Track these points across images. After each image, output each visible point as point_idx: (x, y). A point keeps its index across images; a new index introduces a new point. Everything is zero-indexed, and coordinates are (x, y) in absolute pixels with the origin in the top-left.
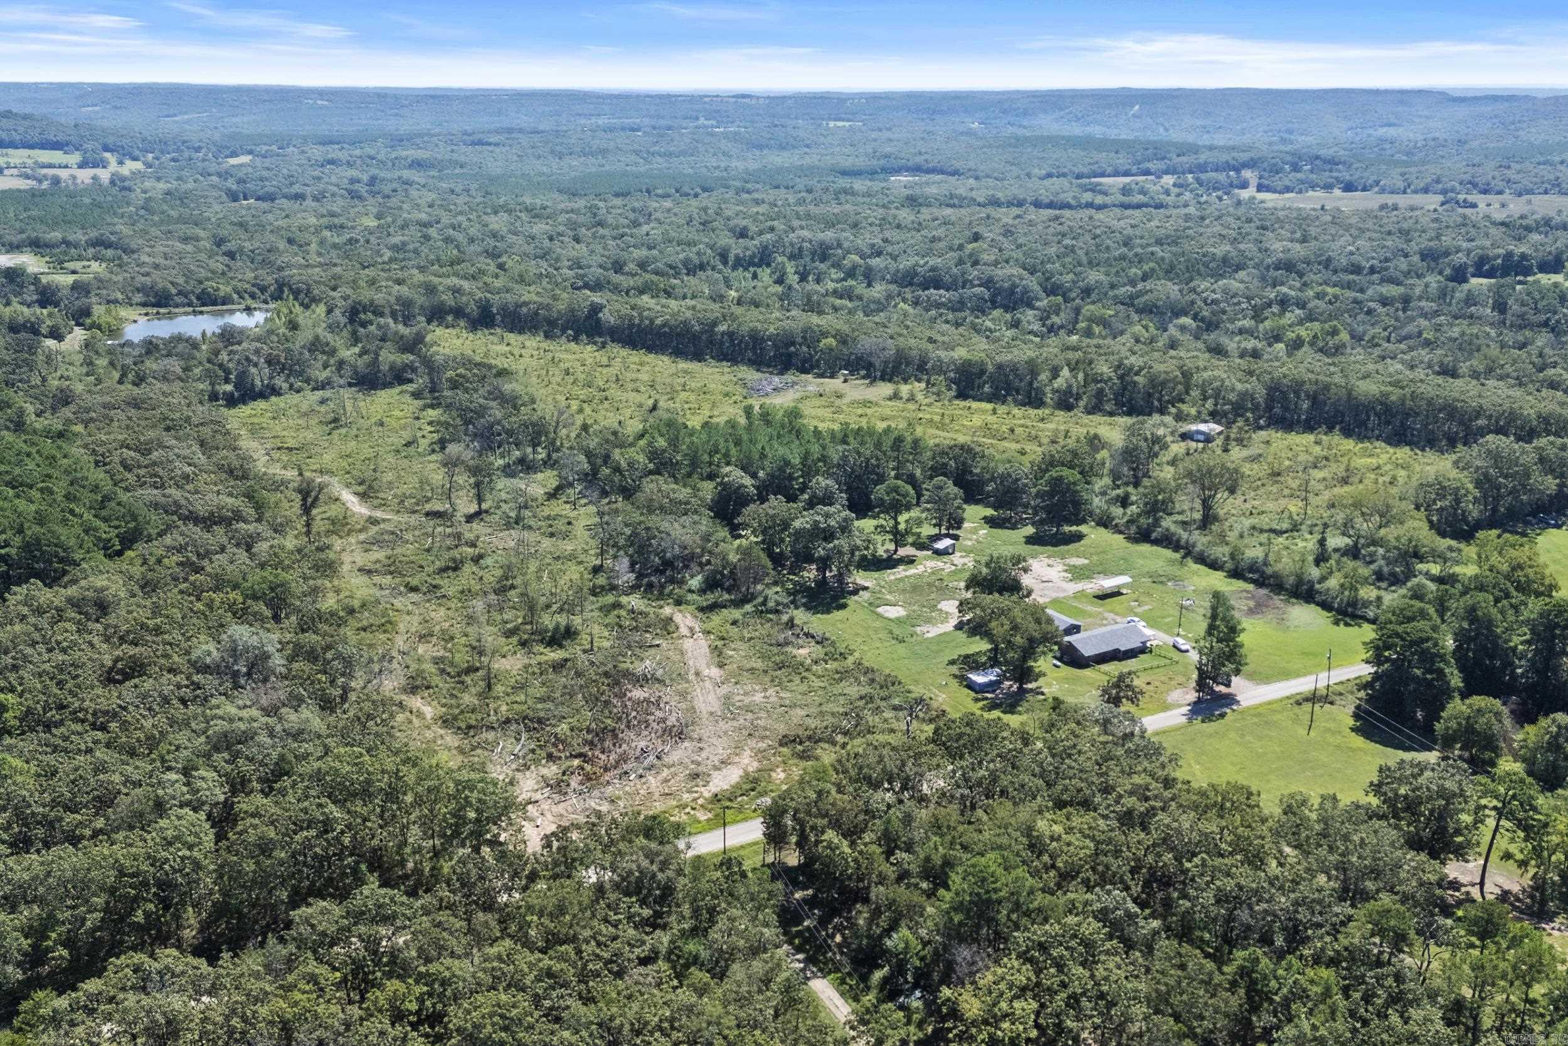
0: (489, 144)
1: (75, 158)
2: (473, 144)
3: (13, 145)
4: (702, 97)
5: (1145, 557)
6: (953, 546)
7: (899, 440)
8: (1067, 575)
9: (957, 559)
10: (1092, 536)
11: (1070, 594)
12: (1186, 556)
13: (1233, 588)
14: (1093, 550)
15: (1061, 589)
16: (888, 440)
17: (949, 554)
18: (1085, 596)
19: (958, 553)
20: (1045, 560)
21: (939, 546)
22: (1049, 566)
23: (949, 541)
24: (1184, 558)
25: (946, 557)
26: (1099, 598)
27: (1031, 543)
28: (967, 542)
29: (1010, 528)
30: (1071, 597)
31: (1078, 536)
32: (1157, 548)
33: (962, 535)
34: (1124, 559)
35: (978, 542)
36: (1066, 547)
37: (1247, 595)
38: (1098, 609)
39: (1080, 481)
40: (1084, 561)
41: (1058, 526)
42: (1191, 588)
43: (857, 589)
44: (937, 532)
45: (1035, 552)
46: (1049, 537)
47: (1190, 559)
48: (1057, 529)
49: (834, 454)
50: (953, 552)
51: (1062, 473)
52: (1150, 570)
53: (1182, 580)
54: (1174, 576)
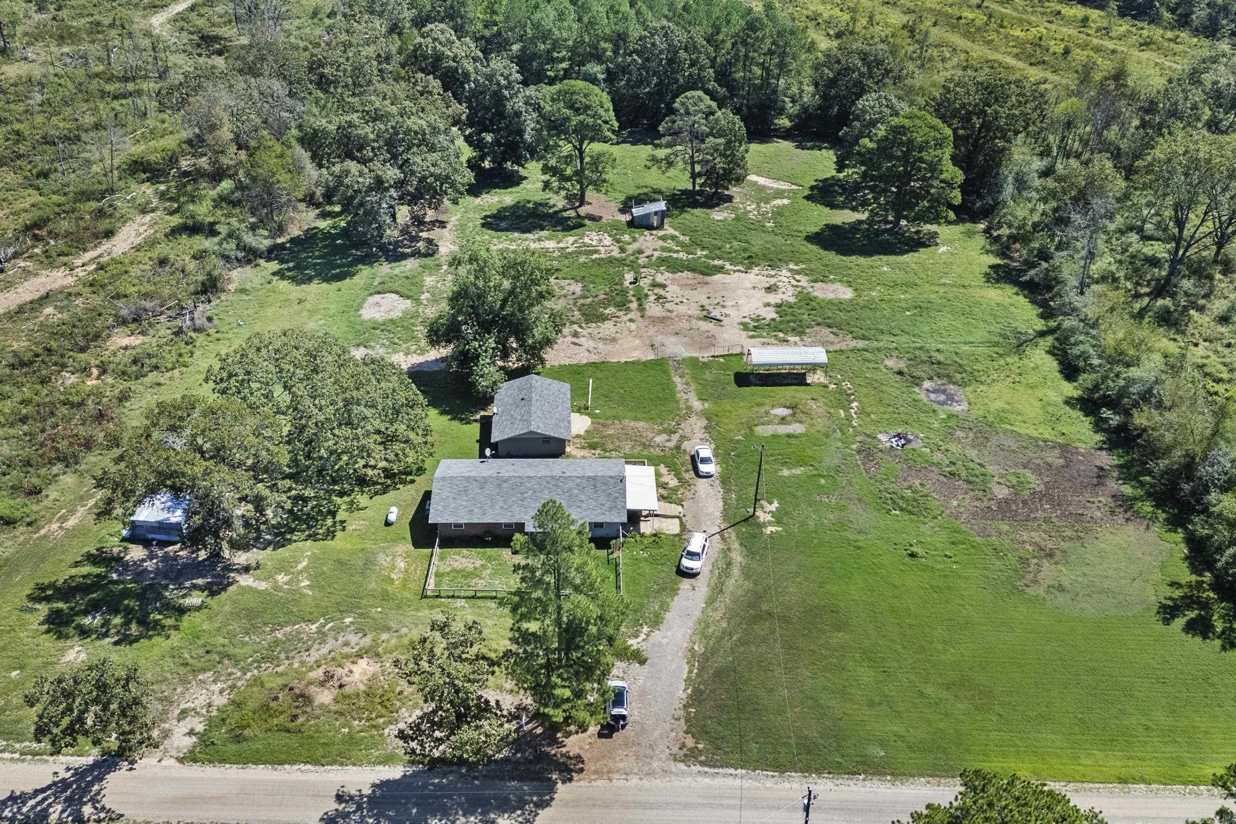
5: (968, 312)
6: (663, 215)
7: (752, 26)
8: (770, 314)
9: (648, 242)
10: (943, 249)
11: (705, 356)
12: (1050, 331)
13: (1047, 433)
14: (899, 276)
15: (711, 340)
16: (738, 23)
17: (650, 228)
18: (724, 367)
19: (669, 230)
20: (784, 275)
21: (637, 211)
22: (769, 289)
23: (662, 206)
24: (1042, 334)
25: (637, 233)
26: (744, 379)
27: (815, 238)
28: (719, 215)
29: (833, 206)
30: (693, 363)
31: (917, 243)
32: (1022, 300)
33: (737, 200)
34: (921, 309)
35: (737, 219)
36: (862, 260)
37: (1054, 458)
38: (697, 405)
39: (939, 145)
40: (846, 294)
41: (898, 218)
42: (957, 408)
43: (417, 254)
44: (690, 187)
45: (795, 256)
46: (867, 234)
47: (1050, 340)
48: (896, 223)
49: (635, 31)
50: (660, 226)
51: (907, 123)
52: (931, 344)
53: (963, 384)
54: (961, 369)
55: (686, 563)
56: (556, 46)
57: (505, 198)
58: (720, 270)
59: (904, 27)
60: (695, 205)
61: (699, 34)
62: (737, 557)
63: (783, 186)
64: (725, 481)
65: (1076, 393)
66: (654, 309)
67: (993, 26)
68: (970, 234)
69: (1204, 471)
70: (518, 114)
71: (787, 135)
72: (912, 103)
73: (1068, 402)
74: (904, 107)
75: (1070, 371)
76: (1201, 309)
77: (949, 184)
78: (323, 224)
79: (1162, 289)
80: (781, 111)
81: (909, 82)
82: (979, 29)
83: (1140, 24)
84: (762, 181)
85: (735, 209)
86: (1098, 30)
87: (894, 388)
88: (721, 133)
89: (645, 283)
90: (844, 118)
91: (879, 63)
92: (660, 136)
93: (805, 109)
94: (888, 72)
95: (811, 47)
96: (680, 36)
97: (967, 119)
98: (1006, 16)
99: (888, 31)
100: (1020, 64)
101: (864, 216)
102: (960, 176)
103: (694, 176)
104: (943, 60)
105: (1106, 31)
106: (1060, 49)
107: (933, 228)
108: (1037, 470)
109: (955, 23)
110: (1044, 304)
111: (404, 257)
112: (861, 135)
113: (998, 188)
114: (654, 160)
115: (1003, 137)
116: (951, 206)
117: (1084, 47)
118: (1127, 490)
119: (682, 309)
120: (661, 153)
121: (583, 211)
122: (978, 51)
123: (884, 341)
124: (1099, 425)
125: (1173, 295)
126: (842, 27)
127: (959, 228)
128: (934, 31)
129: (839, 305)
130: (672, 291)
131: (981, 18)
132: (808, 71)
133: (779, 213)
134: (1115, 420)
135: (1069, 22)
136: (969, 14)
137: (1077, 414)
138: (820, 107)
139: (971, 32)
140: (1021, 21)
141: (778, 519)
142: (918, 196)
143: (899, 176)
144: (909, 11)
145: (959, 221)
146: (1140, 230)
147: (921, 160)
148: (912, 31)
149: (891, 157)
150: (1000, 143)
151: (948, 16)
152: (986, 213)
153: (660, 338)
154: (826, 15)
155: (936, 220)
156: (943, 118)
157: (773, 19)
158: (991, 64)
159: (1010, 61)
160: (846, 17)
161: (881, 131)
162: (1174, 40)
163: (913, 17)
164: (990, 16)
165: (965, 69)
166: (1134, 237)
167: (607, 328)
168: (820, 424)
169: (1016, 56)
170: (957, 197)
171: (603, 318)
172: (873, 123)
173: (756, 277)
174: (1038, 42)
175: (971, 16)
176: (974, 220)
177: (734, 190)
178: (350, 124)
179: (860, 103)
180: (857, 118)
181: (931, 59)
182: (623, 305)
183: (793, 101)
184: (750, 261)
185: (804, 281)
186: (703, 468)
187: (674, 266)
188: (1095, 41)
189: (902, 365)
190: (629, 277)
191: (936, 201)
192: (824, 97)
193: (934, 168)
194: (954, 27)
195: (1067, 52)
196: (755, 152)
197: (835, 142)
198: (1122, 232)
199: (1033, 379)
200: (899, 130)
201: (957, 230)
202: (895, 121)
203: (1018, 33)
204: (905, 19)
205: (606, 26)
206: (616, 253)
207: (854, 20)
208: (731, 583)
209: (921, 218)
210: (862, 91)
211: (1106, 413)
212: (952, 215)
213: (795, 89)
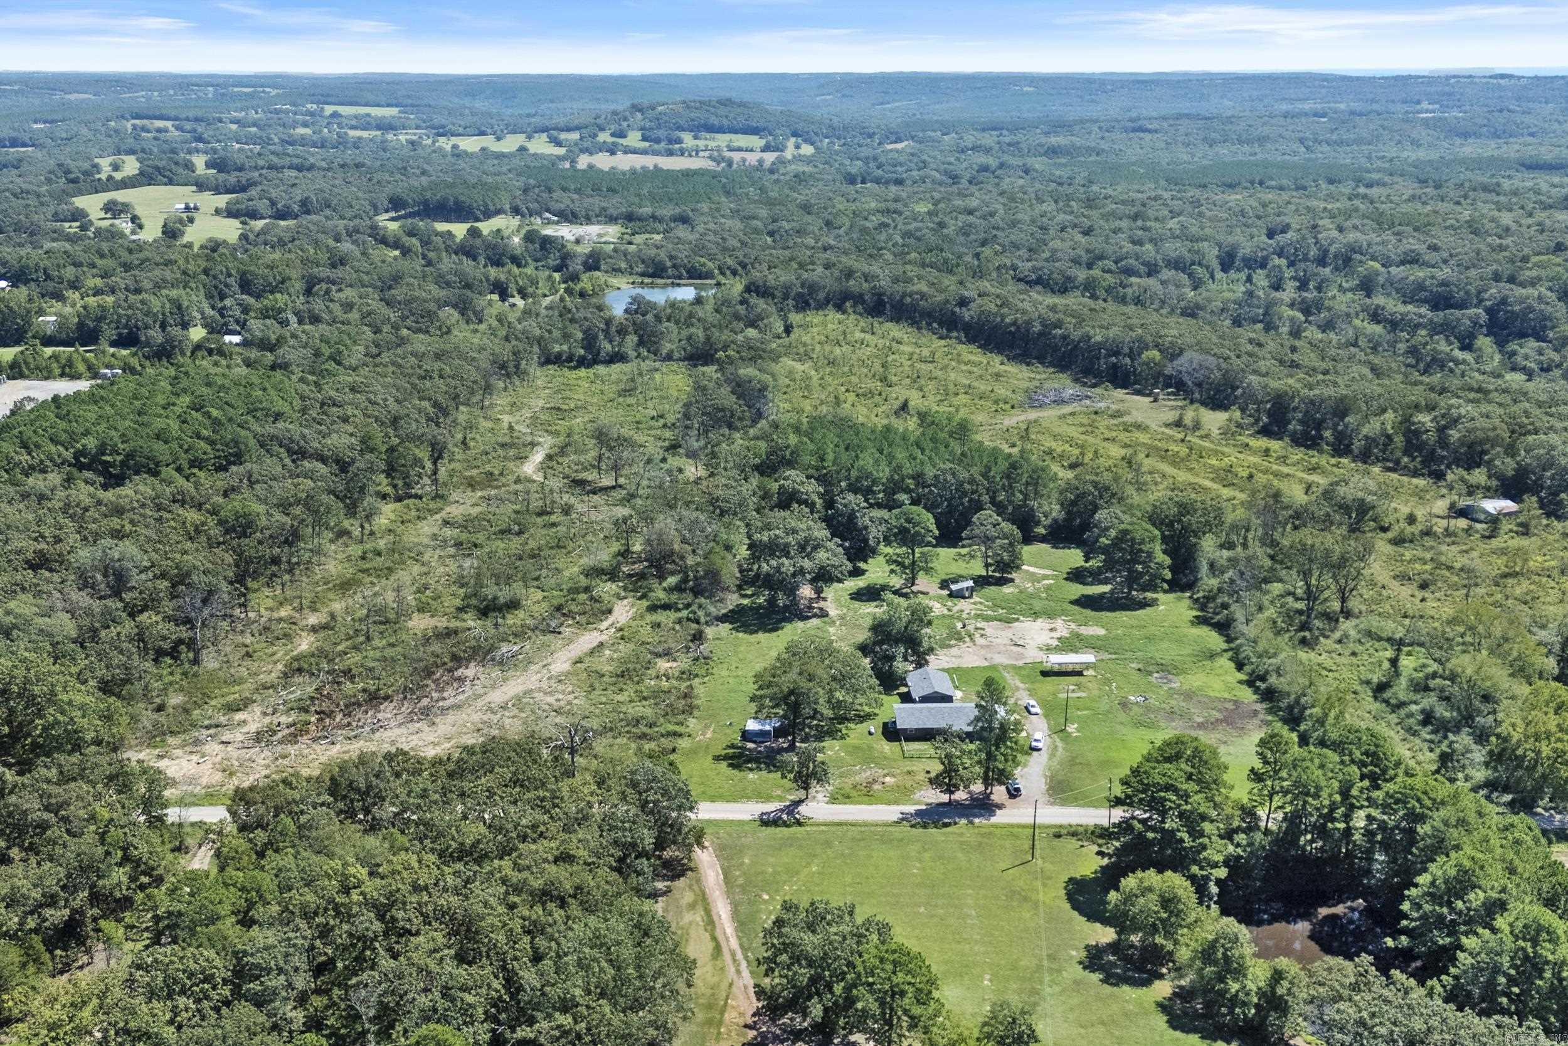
0: (1149, 131)
1: (756, 142)
2: (1134, 130)
3: (721, 130)
4: (1448, 78)
5: (1179, 641)
6: (972, 590)
7: (1014, 466)
8: (1055, 643)
9: (963, 605)
10: (1161, 608)
11: (1020, 663)
12: (1231, 649)
13: (1226, 695)
14: (1134, 622)
15: (1021, 656)
16: (1003, 465)
17: (964, 597)
18: (1032, 669)
19: (976, 599)
20: (1059, 623)
21: (954, 587)
22: (1051, 630)
23: (971, 583)
24: (1225, 651)
25: (955, 600)
26: (1045, 674)
27: (1077, 602)
28: (1007, 590)
29: (1084, 584)
30: (1014, 667)
31: (1144, 604)
32: (1214, 634)
33: (1017, 581)
34: (1149, 639)
35: (1021, 592)
36: (1108, 614)
37: (1230, 706)
38: (1021, 685)
39: (1152, 540)
40: (1102, 632)
41: (1131, 589)
42: (1173, 685)
43: (815, 616)
44: (984, 573)
45: (1064, 612)
46: (1110, 600)
47: (1230, 653)
48: (1129, 593)
49: (930, 472)
50: (971, 597)
51: (1129, 527)
52: (1158, 655)
53: (1177, 675)
54: (1176, 667)
55: (1034, 744)
56: (875, 482)
57: (860, 583)
58: (1017, 620)
59: (1123, 459)
60: (990, 584)
61: (975, 471)
62: (1060, 744)
63: (1048, 572)
64: (1046, 716)
65: (1244, 677)
66: (979, 641)
67: (1194, 456)
68: (1179, 599)
69: (1303, 700)
70: (866, 528)
71: (1043, 539)
72: (1133, 515)
73: (1240, 682)
74: (1127, 518)
75: (1240, 666)
76: (1327, 637)
77: (1160, 565)
78: (746, 602)
79: (1304, 627)
80: (1038, 523)
81: (1129, 501)
82: (1182, 460)
83: (1311, 453)
84: (1032, 569)
85: (1017, 587)
86: (1278, 458)
87: (1136, 676)
88: (1005, 537)
89: (970, 628)
90: (1086, 526)
91: (1107, 489)
92: (962, 539)
93: (1055, 521)
94: (1113, 495)
95: (1055, 478)
96: (964, 475)
97: (1171, 525)
98: (1204, 448)
99: (1110, 462)
100: (1215, 486)
101: (1106, 588)
102: (1168, 561)
103: (987, 565)
104: (1156, 484)
105: (1283, 460)
106: (1245, 474)
107: (1155, 596)
108: (1219, 711)
109: (1164, 455)
110: (1227, 636)
111: (809, 618)
112: (1100, 536)
113: (1195, 570)
114: (959, 554)
115: (1196, 536)
116: (1164, 580)
117: (1266, 472)
118: (1270, 718)
119: (998, 641)
120: (964, 551)
121: (914, 588)
122: (1182, 476)
123: (1129, 655)
124: (1257, 690)
125: (1310, 630)
126: (1073, 459)
127: (1172, 596)
128: (1147, 461)
129: (1098, 638)
130: (989, 631)
131: (1183, 450)
132: (1055, 495)
133: (1048, 588)
134: (1263, 686)
135: (1254, 452)
136: (1174, 448)
137: (1245, 687)
138: (1065, 520)
139: (1176, 461)
140: (1216, 452)
141: (1078, 730)
142: (1141, 574)
143: (1128, 562)
144: (1126, 446)
145: (1171, 590)
146: (1293, 594)
147: (1141, 551)
148: (1129, 462)
149: (1121, 549)
150: (1193, 540)
151: (1158, 449)
152: (1190, 586)
153: (989, 656)
154: (1059, 450)
155: (1155, 590)
156: (1154, 524)
157: (1027, 460)
158: (1195, 487)
159: (1208, 483)
160: (1077, 452)
161: (1113, 533)
162: (1337, 465)
163: (1130, 451)
164: (1191, 449)
165: (1173, 490)
166: (1290, 599)
167: (954, 651)
168: (1096, 692)
169: (1213, 480)
170: (1168, 575)
171: (950, 646)
172: (1107, 529)
173: (1041, 623)
174: (1229, 470)
175: (1176, 449)
176: (1183, 590)
177: (1014, 575)
178: (777, 537)
179: (1097, 517)
180: (1096, 526)
181: (1145, 483)
182: (960, 639)
183: (1046, 516)
184: (1036, 615)
185: (1073, 626)
186: (1033, 710)
187: (987, 619)
188: (1275, 467)
189: (1140, 666)
190: (959, 625)
191: (1154, 577)
192: (1069, 513)
193: (1150, 555)
194: (1163, 458)
195: (1251, 476)
196: (1027, 551)
197: (1080, 543)
198: (1282, 596)
199: (1221, 671)
200: (1125, 532)
201: (1171, 596)
202: (1122, 526)
203: (1213, 462)
204: (1123, 452)
205: (908, 469)
206: (946, 612)
207: (1083, 454)
208: (1059, 754)
209: (1144, 589)
210: (1096, 508)
211: (1258, 683)
212: (1166, 586)
213: (1046, 508)
